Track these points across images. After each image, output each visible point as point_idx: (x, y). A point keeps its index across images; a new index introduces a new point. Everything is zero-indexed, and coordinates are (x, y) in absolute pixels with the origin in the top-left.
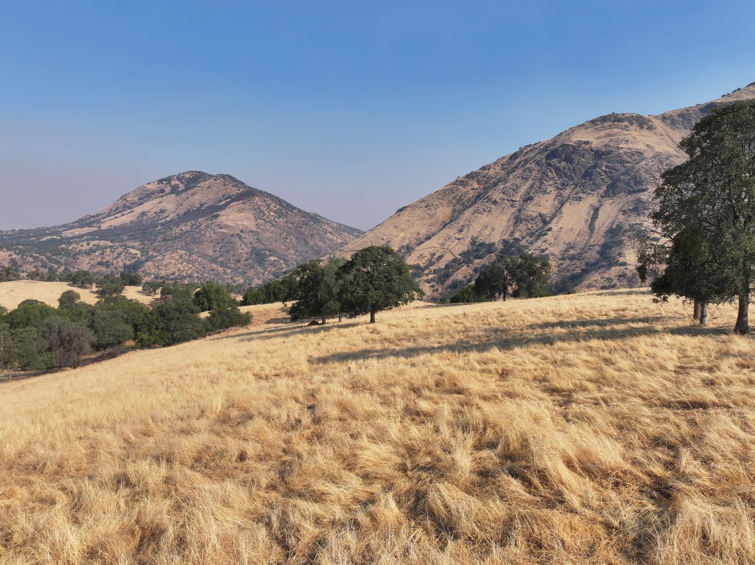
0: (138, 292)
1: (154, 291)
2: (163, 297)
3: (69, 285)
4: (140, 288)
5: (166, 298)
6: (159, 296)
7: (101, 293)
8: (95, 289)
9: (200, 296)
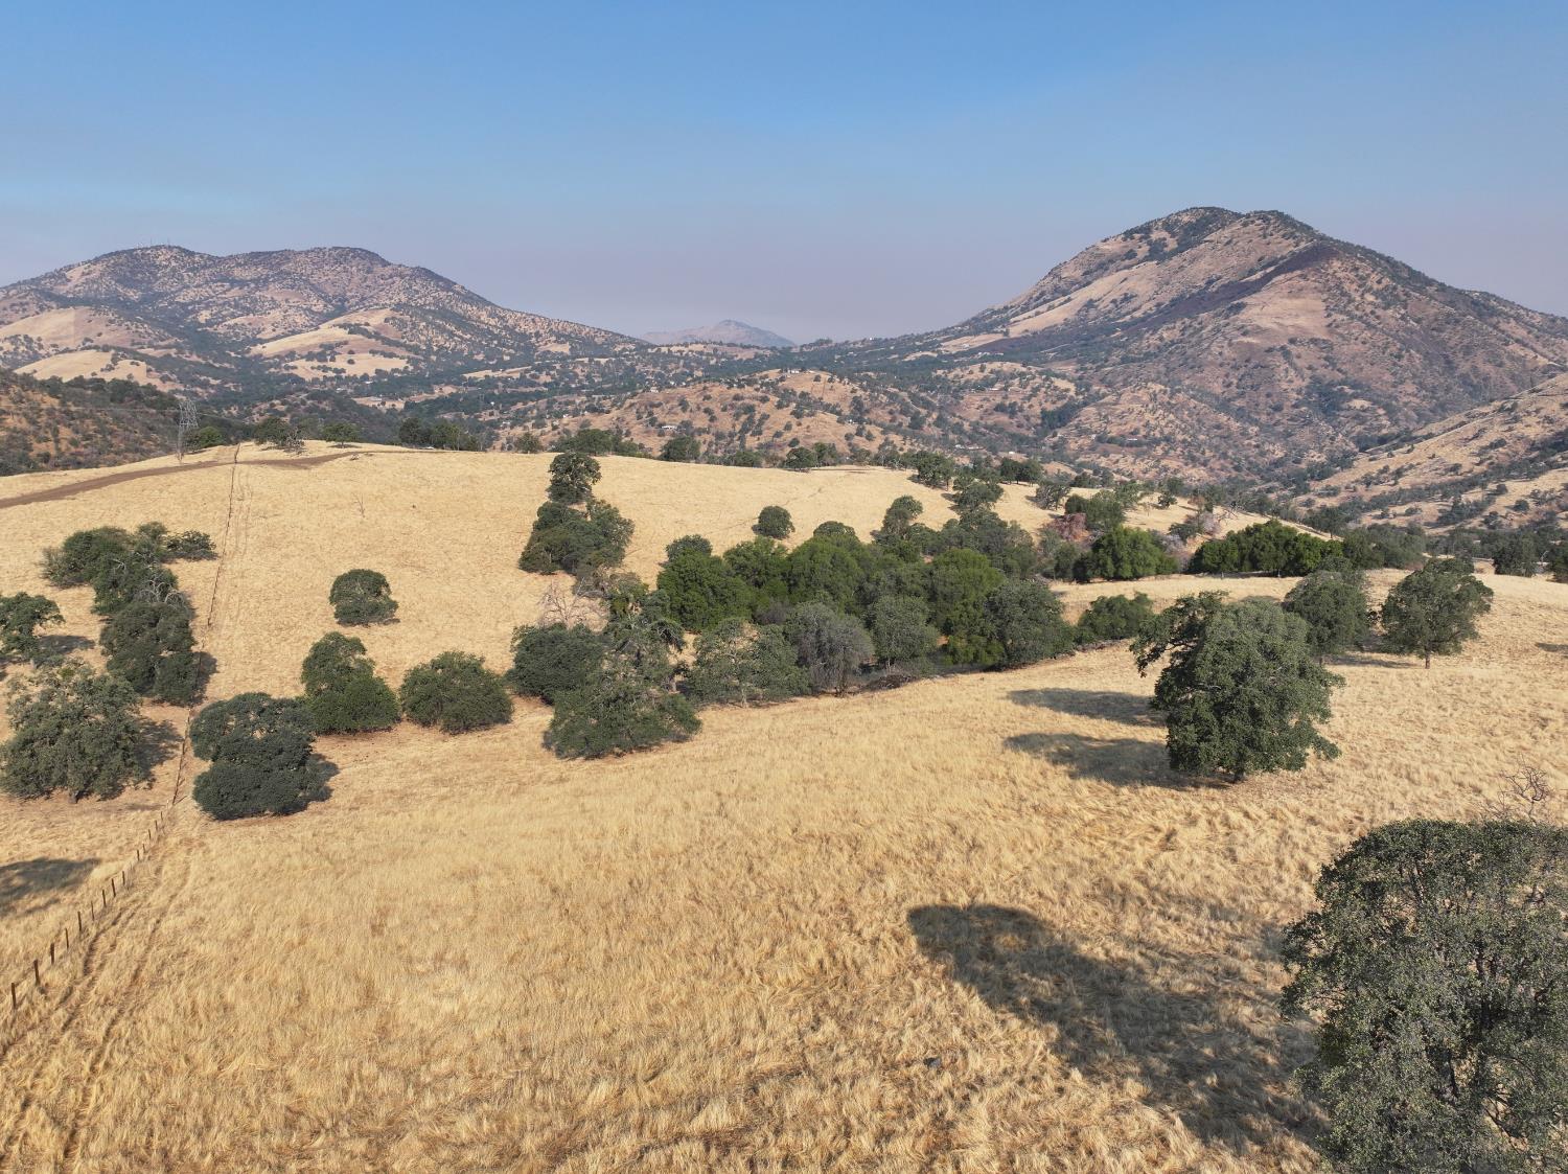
0: (1028, 498)
1: (1056, 499)
2: (1068, 516)
3: (913, 479)
4: (1031, 489)
5: (1072, 519)
6: (1061, 512)
7: (960, 502)
8: (952, 492)
9: (1101, 551)
